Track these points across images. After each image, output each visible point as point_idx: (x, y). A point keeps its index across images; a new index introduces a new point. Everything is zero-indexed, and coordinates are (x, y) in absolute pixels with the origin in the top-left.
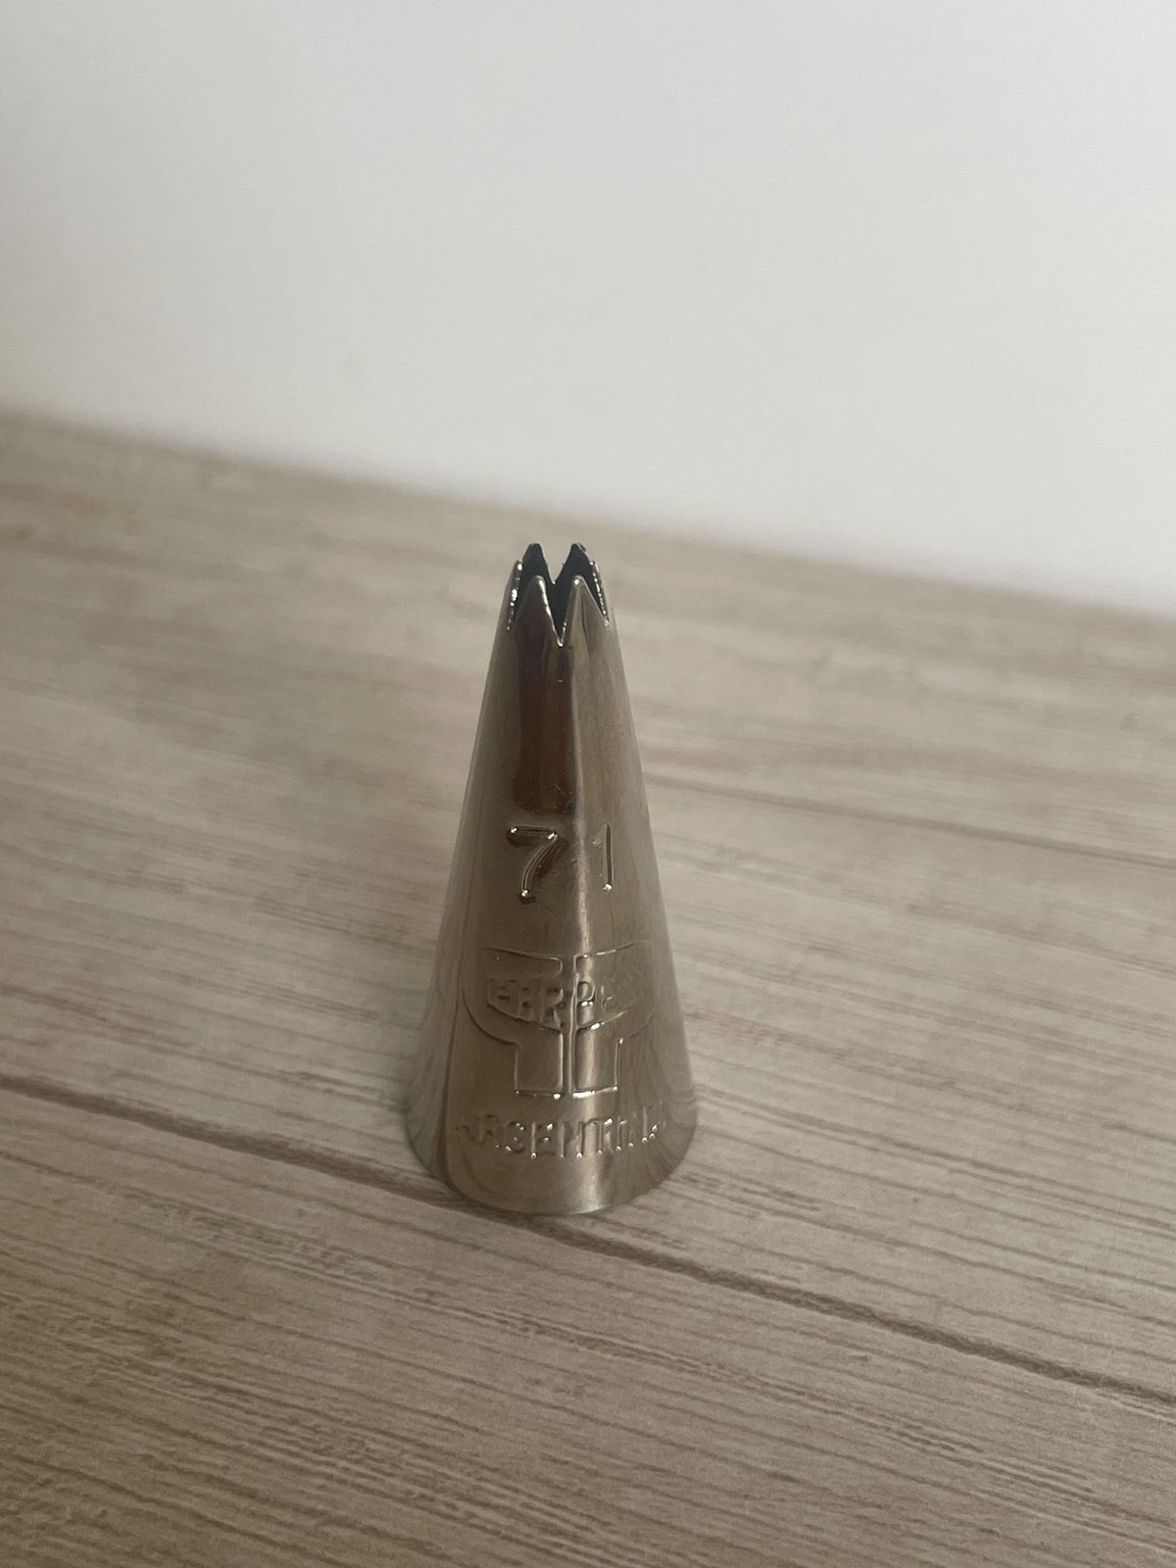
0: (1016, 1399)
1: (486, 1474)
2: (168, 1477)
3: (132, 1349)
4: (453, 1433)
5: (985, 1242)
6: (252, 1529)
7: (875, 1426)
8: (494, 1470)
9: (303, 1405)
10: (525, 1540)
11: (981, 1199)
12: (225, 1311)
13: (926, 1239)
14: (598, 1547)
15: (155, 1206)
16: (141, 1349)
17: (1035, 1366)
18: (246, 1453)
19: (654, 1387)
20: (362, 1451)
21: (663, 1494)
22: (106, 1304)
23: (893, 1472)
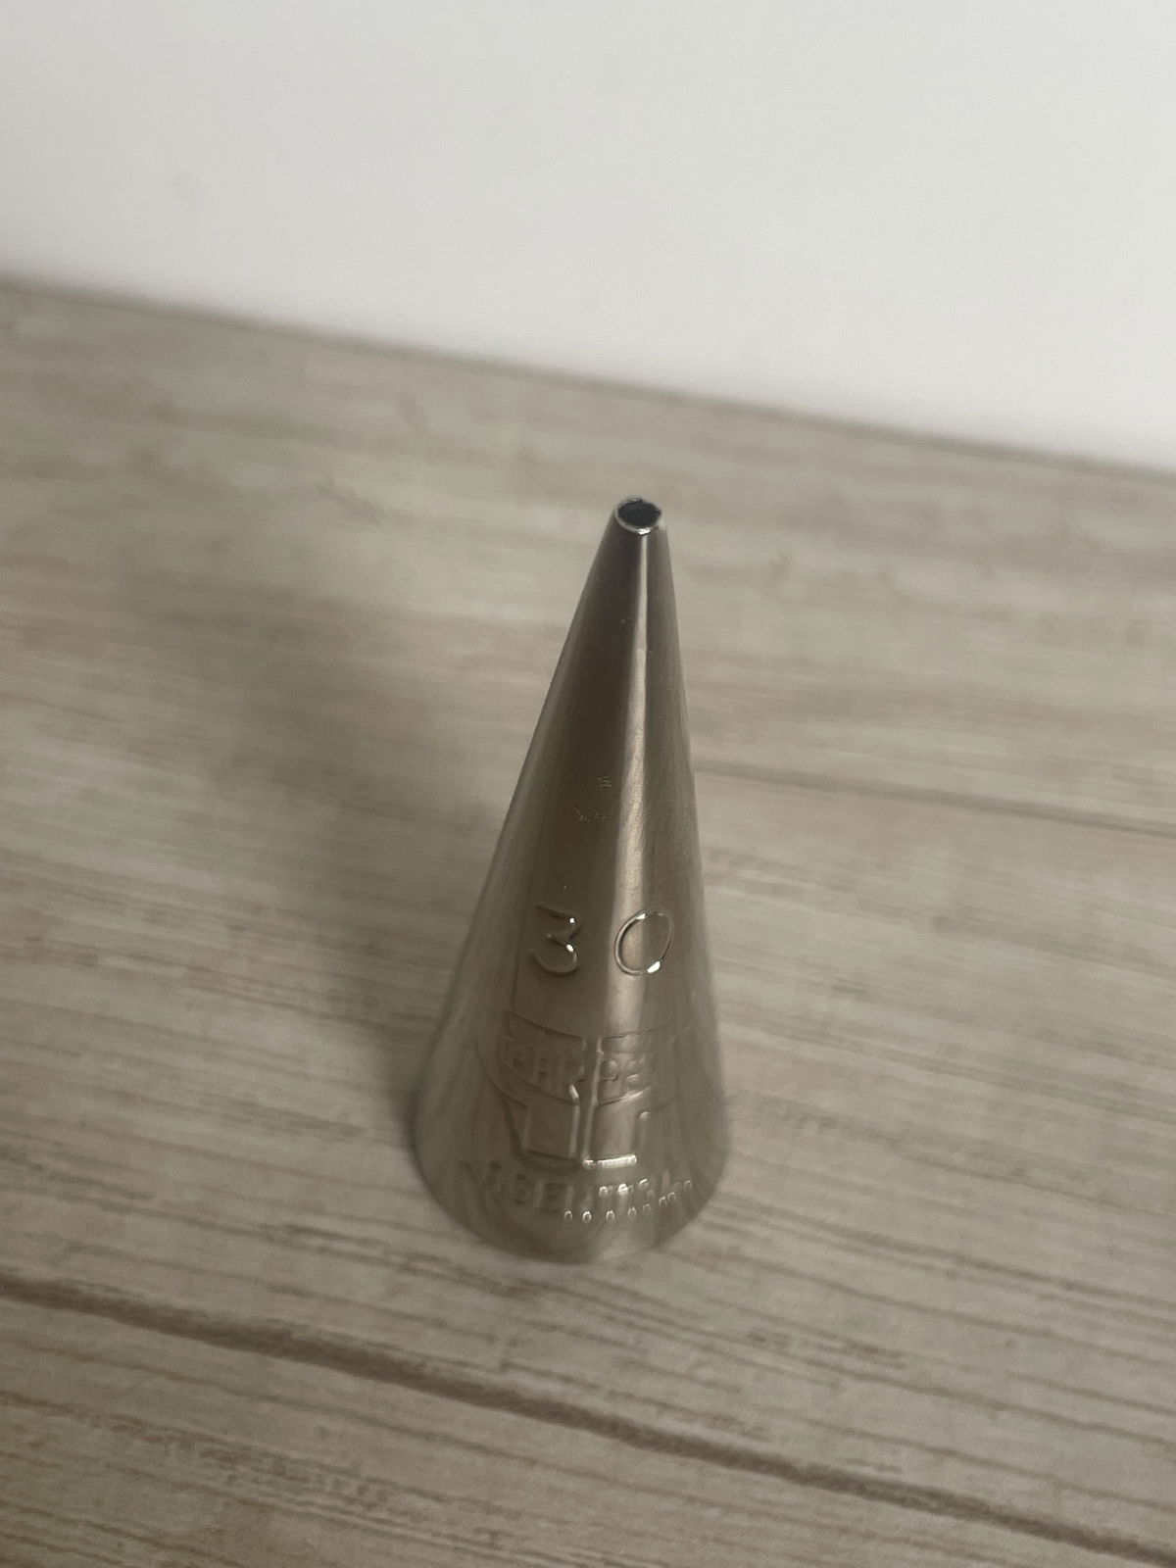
5: (1090, 1394)
11: (1079, 1334)
13: (1030, 1396)
15: (151, 1440)
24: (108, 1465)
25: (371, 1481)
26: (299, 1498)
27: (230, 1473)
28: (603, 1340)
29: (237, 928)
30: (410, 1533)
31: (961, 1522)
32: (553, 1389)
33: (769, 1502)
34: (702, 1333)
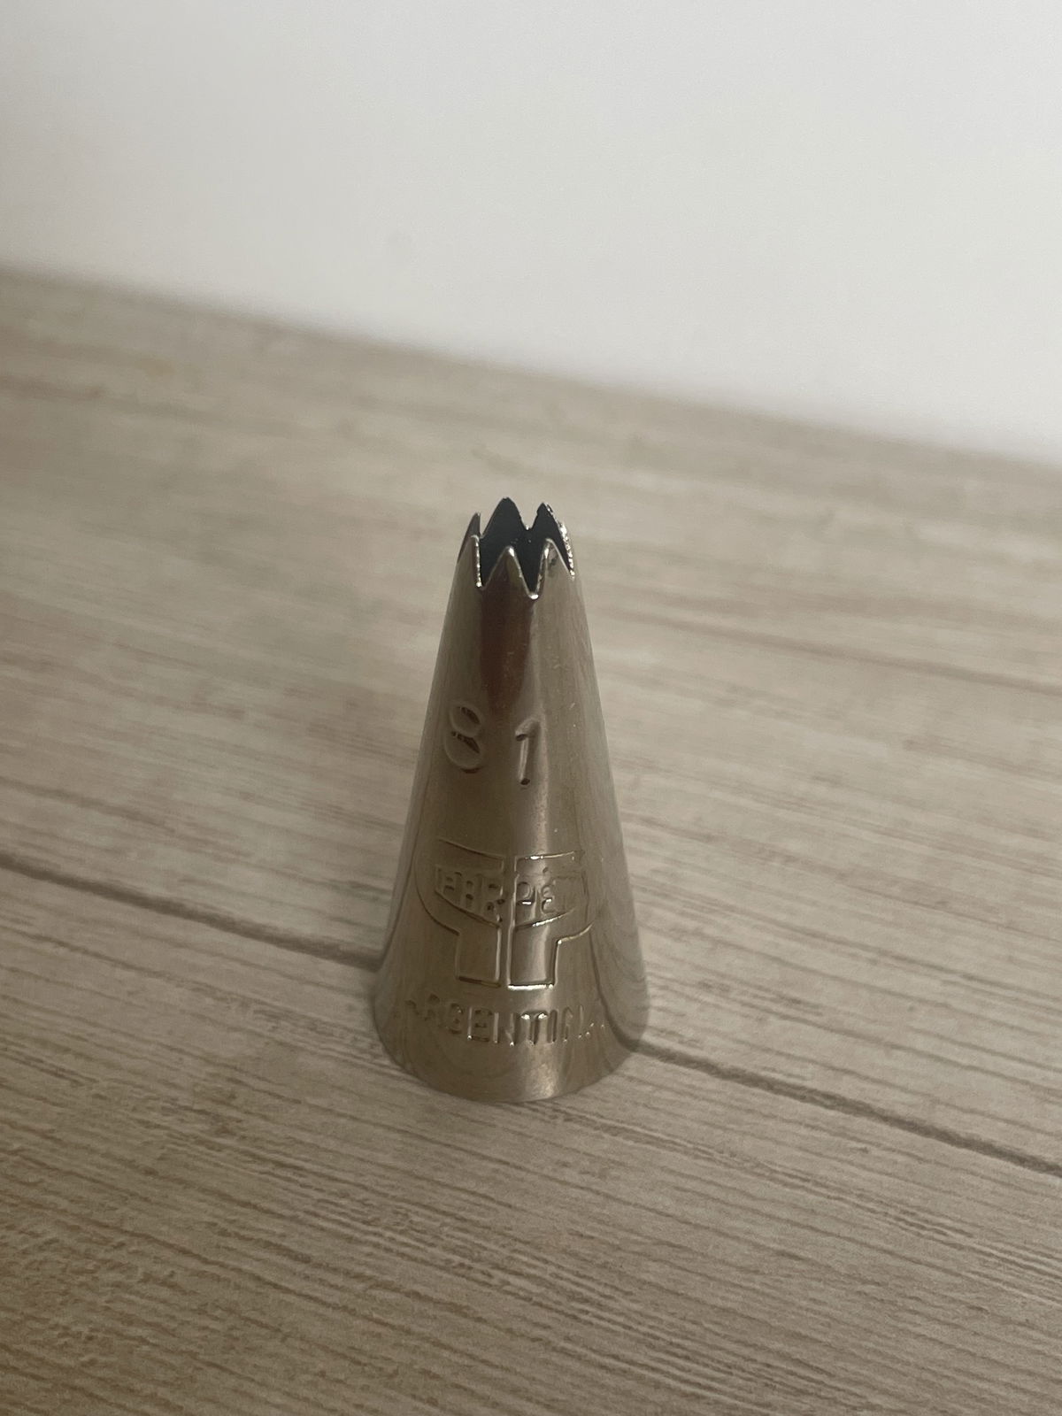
0: (1001, 1189)
1: (518, 1246)
2: (232, 1243)
3: (198, 1127)
4: (489, 1208)
5: (976, 1048)
6: (306, 1291)
7: (873, 1211)
8: (527, 1243)
9: (352, 1180)
10: (554, 1306)
11: (972, 1008)
12: (282, 1094)
13: (920, 1043)
14: (621, 1314)
16: (206, 1127)
17: (1021, 1160)
18: (301, 1222)
19: (672, 1172)
20: (407, 1223)
21: (680, 1268)
22: (174, 1086)
23: (890, 1253)
24: (183, 1011)
31: (847, 1116)
33: (692, 1087)
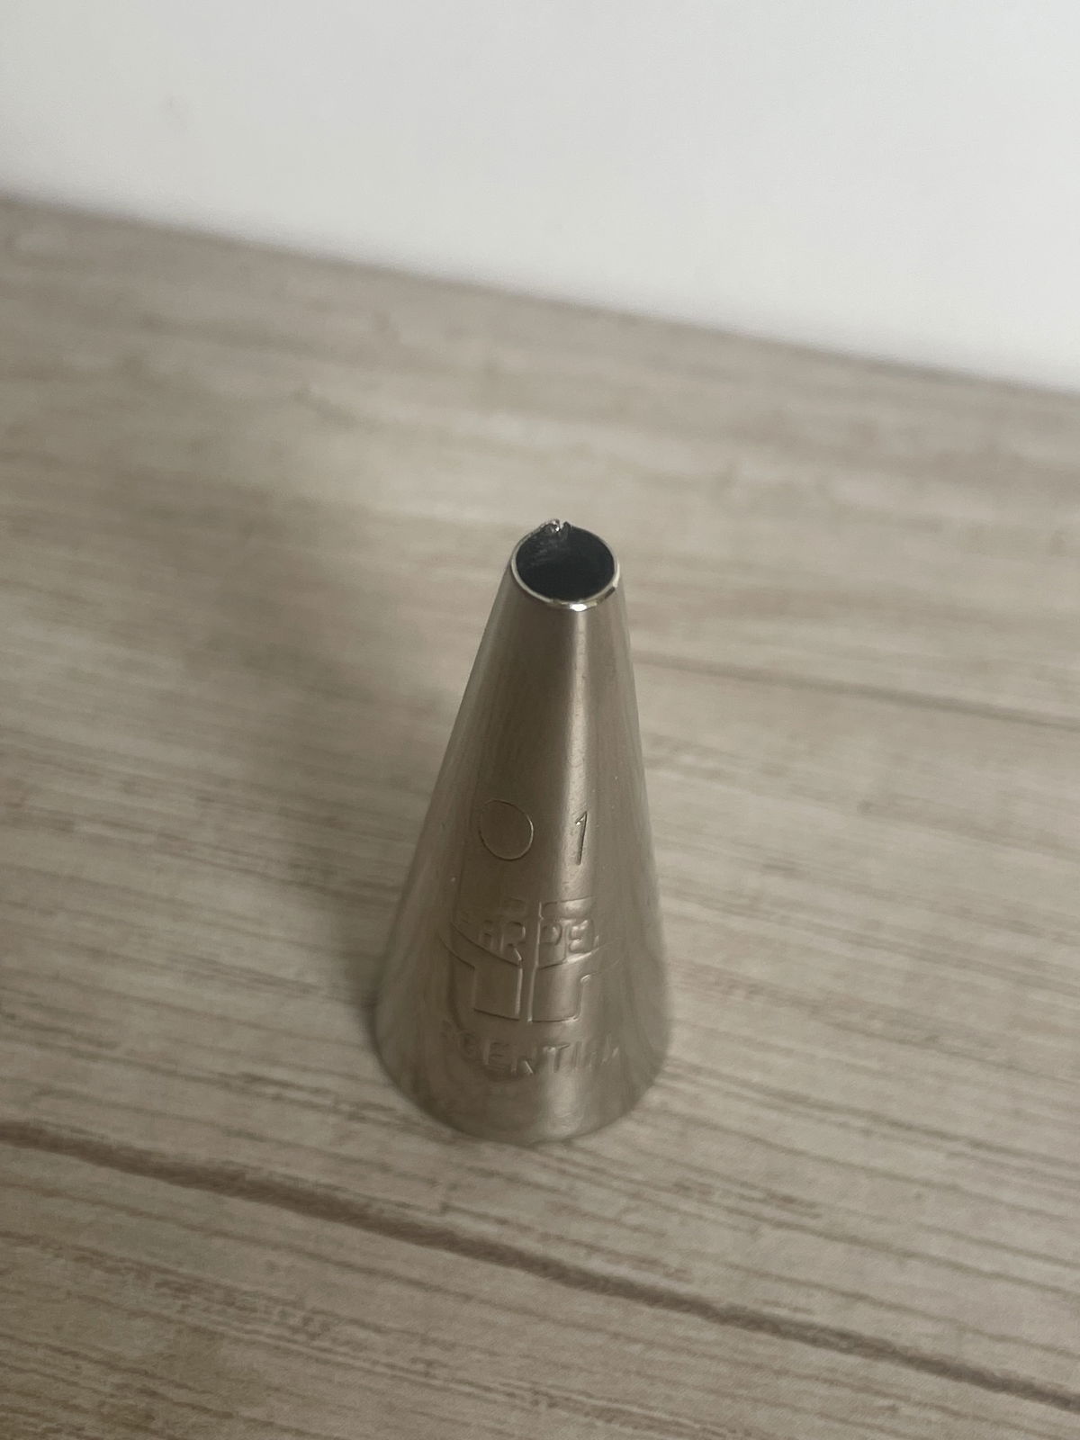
11: (985, 1189)
12: (209, 1407)
13: (936, 1246)
15: (110, 1270)
24: (69, 1294)
25: (315, 1312)
26: (249, 1327)
27: (185, 1302)
28: (538, 1186)
29: (206, 799)
30: (351, 1361)
31: (867, 1361)
32: (490, 1231)
33: (688, 1339)
34: (631, 1181)
